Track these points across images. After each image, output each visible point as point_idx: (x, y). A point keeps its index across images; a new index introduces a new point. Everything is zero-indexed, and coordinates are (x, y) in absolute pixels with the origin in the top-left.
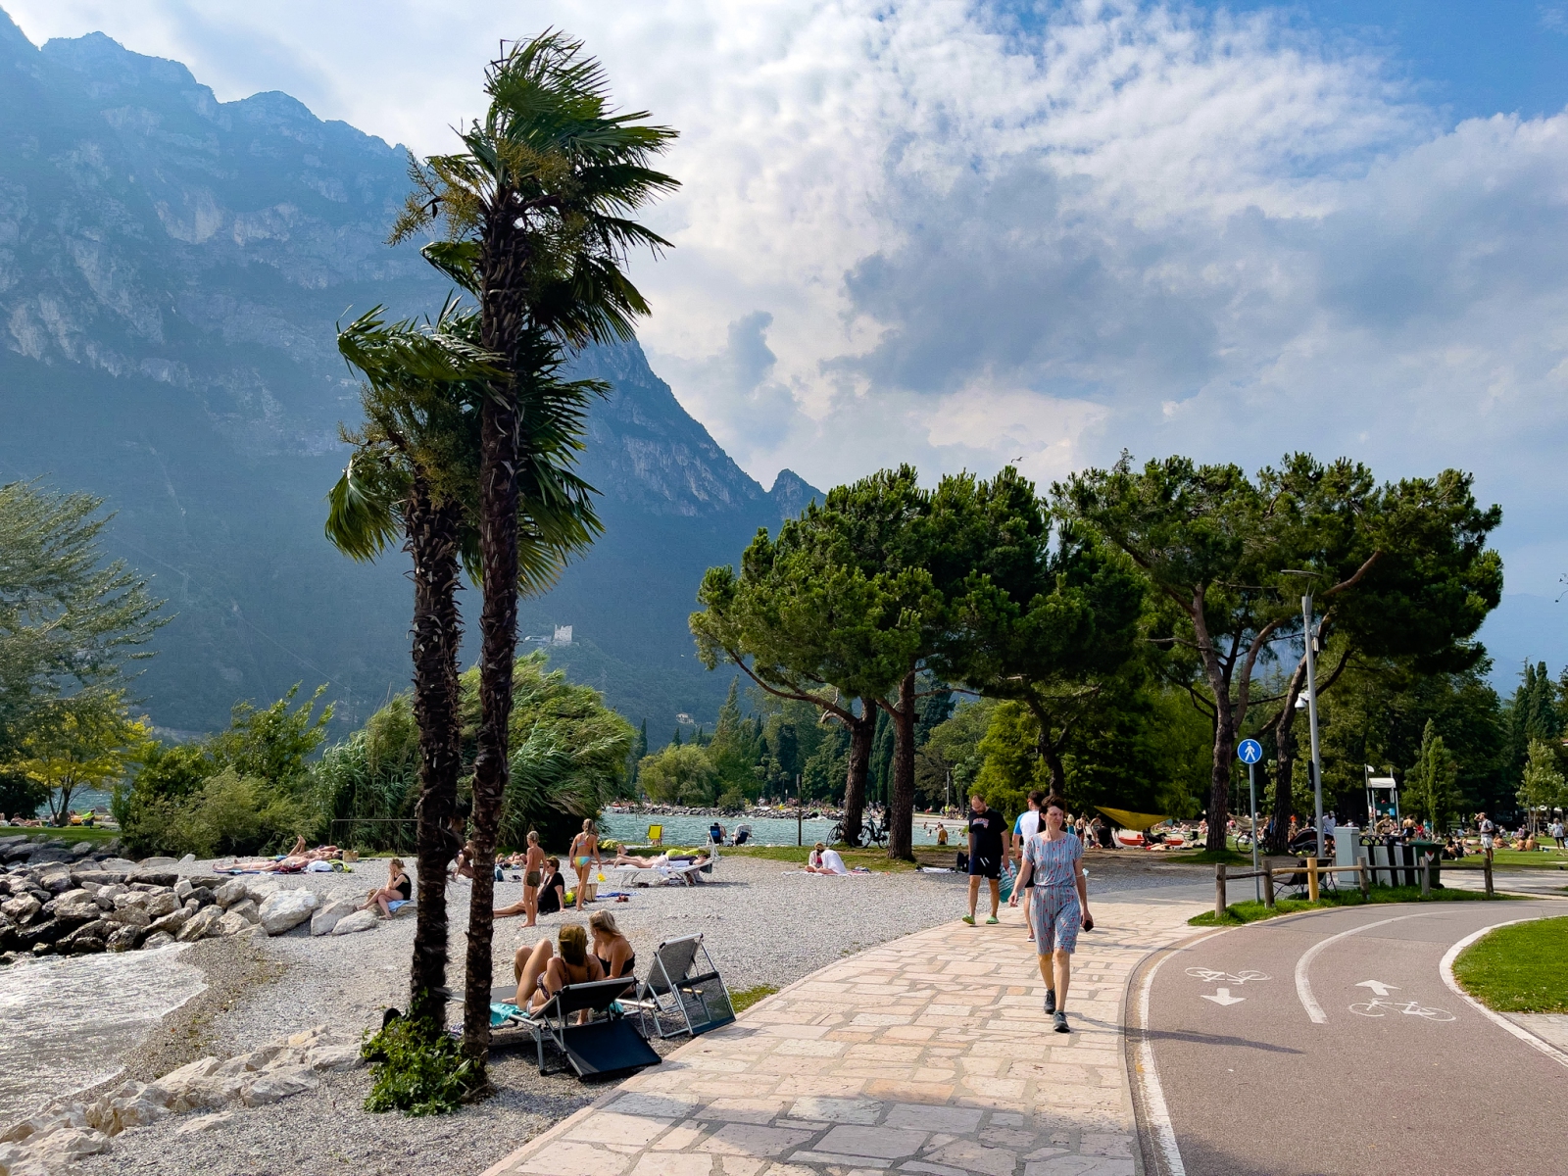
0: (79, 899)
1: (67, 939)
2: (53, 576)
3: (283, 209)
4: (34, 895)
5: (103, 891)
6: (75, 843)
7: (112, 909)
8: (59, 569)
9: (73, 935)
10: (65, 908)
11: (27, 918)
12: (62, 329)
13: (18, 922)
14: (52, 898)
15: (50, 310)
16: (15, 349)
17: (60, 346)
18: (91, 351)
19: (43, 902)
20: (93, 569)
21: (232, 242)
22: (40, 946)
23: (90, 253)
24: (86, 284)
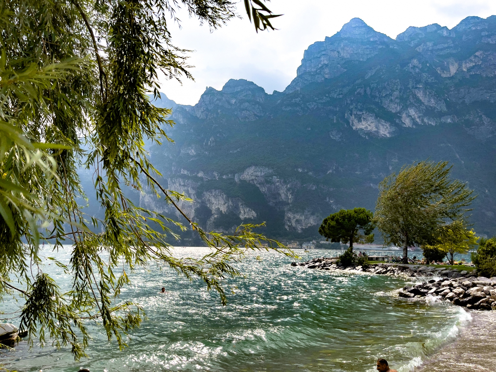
0: (478, 290)
1: (477, 304)
2: (438, 188)
3: (477, 54)
4: (462, 288)
5: (485, 288)
6: (461, 271)
7: (489, 294)
8: (439, 185)
9: (479, 302)
10: (474, 293)
11: (461, 296)
12: (416, 116)
13: (459, 296)
14: (468, 290)
15: (412, 112)
16: (405, 126)
17: (417, 121)
18: (426, 120)
19: (466, 291)
20: (449, 184)
21: (463, 71)
22: (469, 305)
23: (420, 91)
24: (421, 101)
